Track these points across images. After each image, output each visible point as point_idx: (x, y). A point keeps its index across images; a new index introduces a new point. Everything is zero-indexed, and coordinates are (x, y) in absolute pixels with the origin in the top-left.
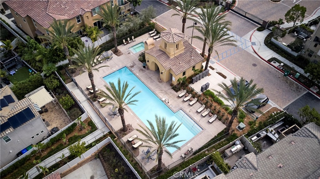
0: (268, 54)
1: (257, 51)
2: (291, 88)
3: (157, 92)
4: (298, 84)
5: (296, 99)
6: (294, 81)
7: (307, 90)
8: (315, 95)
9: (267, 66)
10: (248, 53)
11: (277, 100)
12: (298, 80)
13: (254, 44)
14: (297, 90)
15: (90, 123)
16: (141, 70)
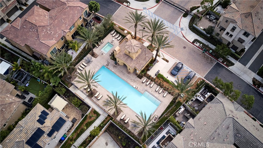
0: (192, 36)
1: (185, 36)
2: (208, 61)
4: (211, 57)
5: (211, 69)
6: (209, 56)
7: (216, 60)
8: (221, 64)
9: (192, 47)
10: (179, 38)
11: (200, 72)
12: (211, 54)
13: (182, 29)
14: (211, 62)
15: (95, 112)
16: (114, 66)
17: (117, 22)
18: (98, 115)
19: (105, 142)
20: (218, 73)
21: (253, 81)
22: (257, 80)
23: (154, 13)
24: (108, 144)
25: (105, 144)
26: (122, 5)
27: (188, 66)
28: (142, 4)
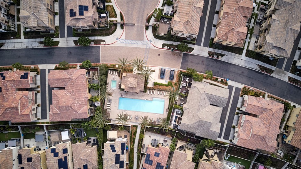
0: (160, 43)
1: (155, 46)
2: (177, 56)
3: (140, 98)
4: (178, 52)
5: (181, 61)
7: (182, 52)
8: (186, 53)
9: (163, 51)
10: (152, 49)
11: (176, 66)
12: (177, 50)
13: (151, 41)
14: (180, 56)
15: (134, 126)
16: (126, 94)
17: (107, 62)
18: (136, 127)
19: (149, 136)
20: (187, 61)
21: (208, 54)
22: (210, 52)
23: (126, 39)
24: (151, 136)
25: (149, 137)
26: (101, 46)
27: (168, 67)
28: (114, 37)
